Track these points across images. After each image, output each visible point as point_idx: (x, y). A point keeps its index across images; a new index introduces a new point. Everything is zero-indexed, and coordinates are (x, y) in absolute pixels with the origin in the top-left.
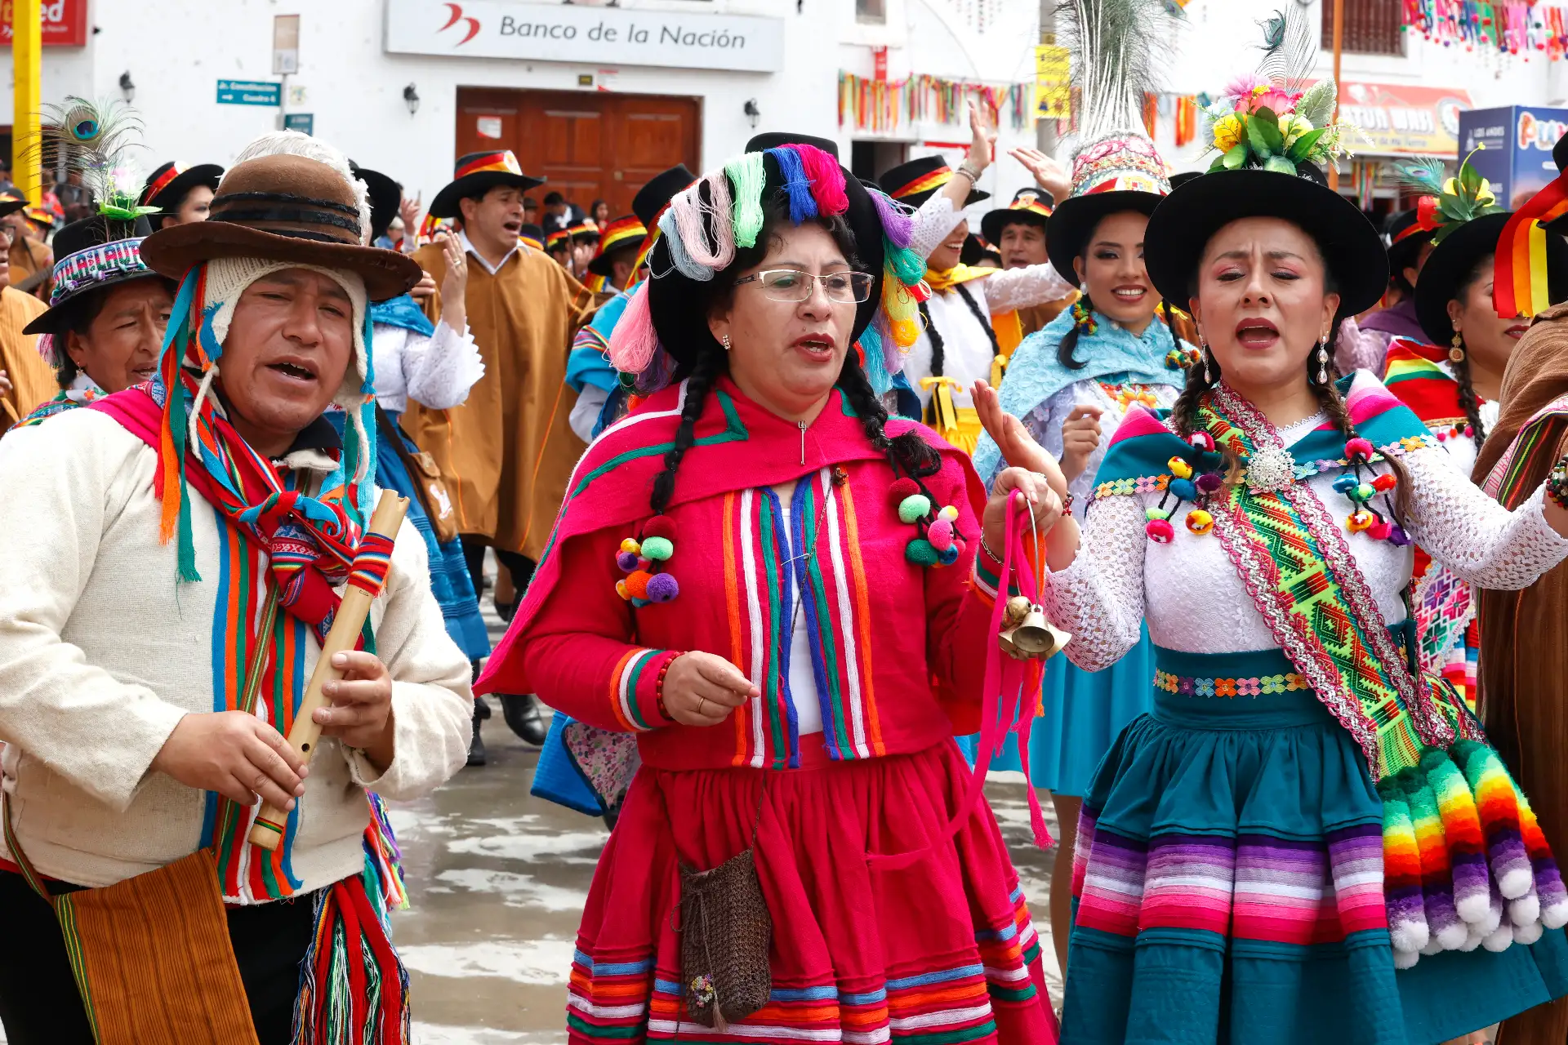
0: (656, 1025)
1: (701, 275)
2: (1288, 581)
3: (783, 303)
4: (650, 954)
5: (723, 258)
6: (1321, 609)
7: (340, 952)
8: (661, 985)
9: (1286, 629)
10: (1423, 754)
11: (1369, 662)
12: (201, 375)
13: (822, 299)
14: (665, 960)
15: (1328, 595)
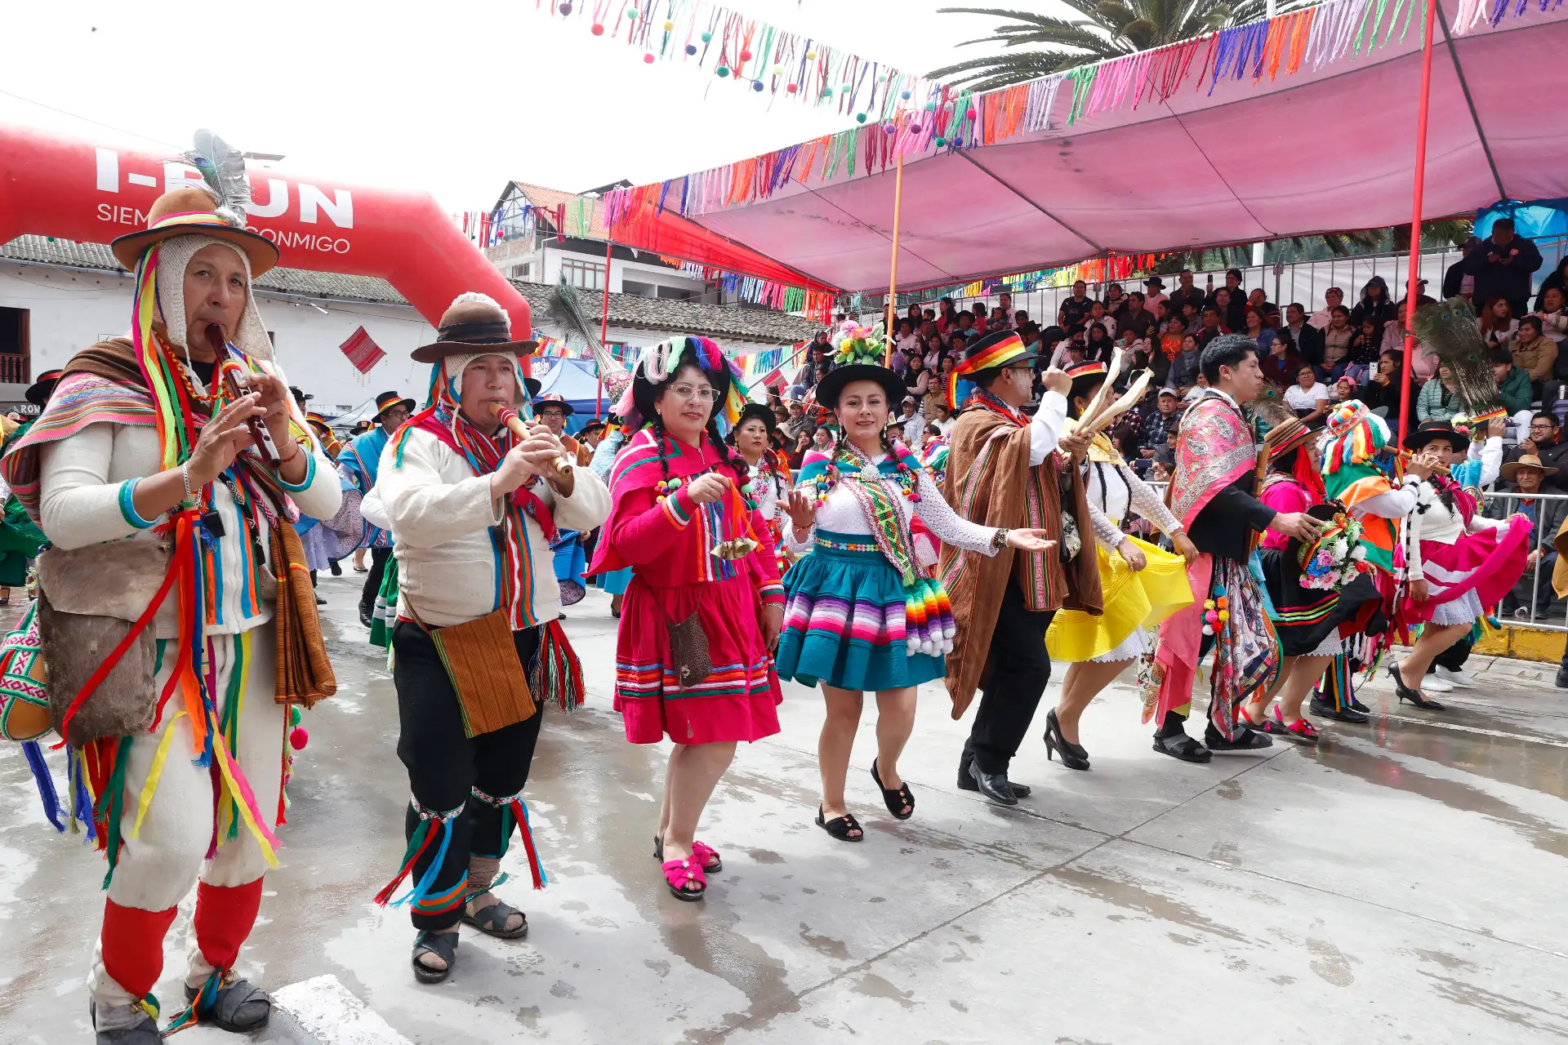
0: (666, 689)
1: (654, 383)
2: (879, 512)
3: (680, 399)
4: (660, 661)
5: (662, 377)
6: (888, 524)
7: (552, 651)
8: (666, 672)
9: (875, 529)
10: (916, 580)
11: (902, 546)
12: (453, 409)
13: (697, 399)
14: (667, 661)
15: (891, 519)
